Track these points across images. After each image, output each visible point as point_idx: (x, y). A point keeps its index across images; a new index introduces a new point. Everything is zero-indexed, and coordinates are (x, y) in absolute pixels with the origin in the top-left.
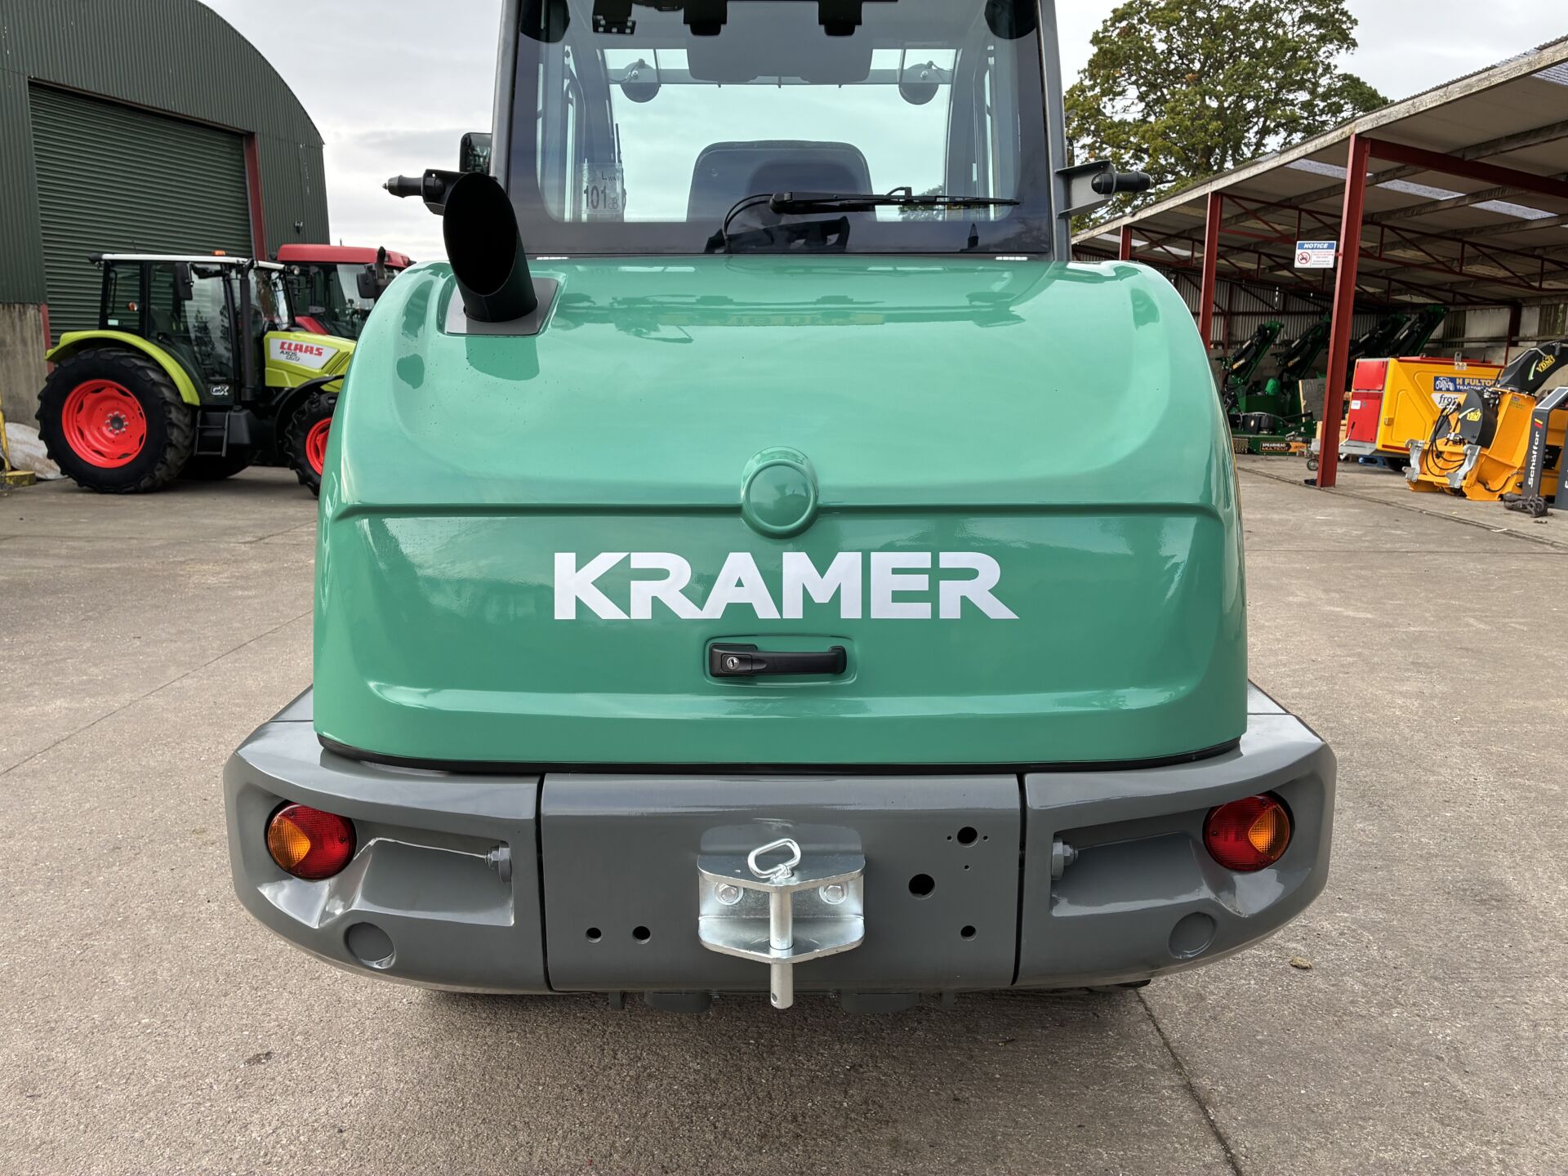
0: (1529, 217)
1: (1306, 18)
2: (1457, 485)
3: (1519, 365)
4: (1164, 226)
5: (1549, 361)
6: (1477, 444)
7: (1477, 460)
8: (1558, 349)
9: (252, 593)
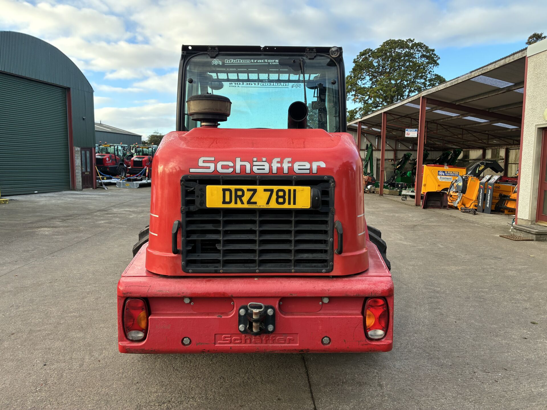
0: (481, 122)
1: (423, 56)
2: (456, 206)
3: (474, 168)
4: (372, 122)
5: (482, 167)
6: (461, 192)
7: (461, 198)
8: (485, 163)
9: (60, 237)
